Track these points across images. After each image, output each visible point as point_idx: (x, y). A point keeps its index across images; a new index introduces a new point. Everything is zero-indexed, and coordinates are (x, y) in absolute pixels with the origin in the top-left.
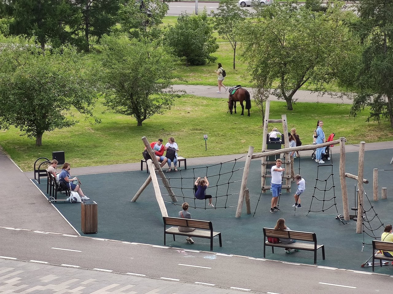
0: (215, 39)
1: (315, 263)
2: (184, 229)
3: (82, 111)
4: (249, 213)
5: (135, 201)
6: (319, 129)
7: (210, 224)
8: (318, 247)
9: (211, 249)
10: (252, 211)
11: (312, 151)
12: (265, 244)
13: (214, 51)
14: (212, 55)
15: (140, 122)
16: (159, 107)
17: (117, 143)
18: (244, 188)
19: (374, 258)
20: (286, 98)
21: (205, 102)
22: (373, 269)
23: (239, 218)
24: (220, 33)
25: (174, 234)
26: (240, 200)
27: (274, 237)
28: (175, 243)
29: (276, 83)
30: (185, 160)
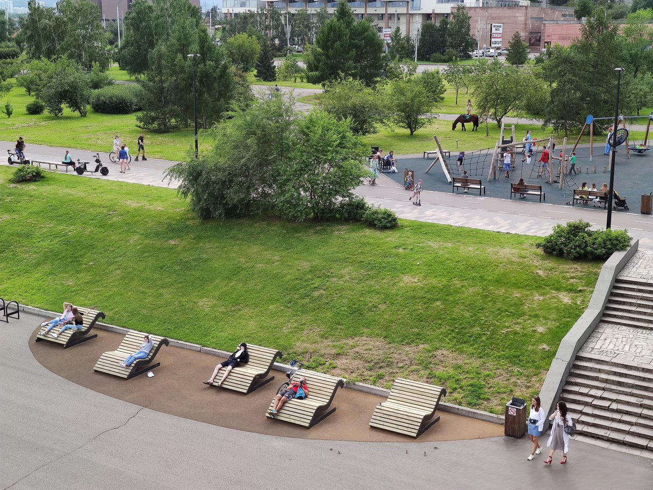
0: (444, 85)
1: (540, 202)
2: (464, 184)
3: (384, 124)
4: (495, 179)
5: (427, 172)
6: (528, 135)
7: (480, 181)
8: (542, 193)
9: (480, 195)
10: (497, 178)
11: (523, 149)
12: (512, 192)
13: (443, 93)
14: (442, 96)
15: (412, 133)
16: (423, 124)
17: (403, 144)
18: (493, 165)
19: (574, 199)
20: (497, 120)
21: (445, 123)
22: (573, 205)
23: (490, 181)
24: (449, 82)
25: (458, 187)
26: (490, 171)
27: (517, 188)
28: (458, 192)
29: (492, 111)
30: (449, 152)
